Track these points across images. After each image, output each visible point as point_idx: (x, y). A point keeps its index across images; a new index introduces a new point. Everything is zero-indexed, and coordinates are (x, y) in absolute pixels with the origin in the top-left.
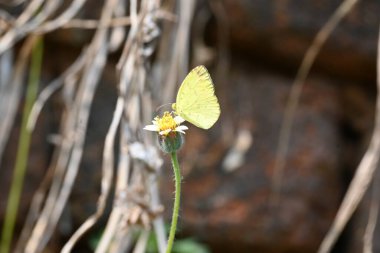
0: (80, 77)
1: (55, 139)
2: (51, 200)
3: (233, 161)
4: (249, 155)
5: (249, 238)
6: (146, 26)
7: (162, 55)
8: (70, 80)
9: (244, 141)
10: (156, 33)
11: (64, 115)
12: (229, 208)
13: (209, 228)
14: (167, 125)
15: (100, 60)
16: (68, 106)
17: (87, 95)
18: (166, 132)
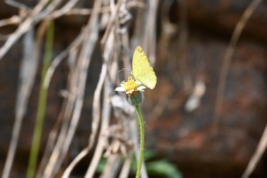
0: (80, 49)
1: (64, 93)
2: (62, 137)
3: (192, 104)
4: (204, 99)
5: (206, 158)
6: (122, 12)
7: (137, 31)
8: (73, 51)
9: (200, 89)
10: (128, 17)
11: (69, 76)
12: (190, 137)
13: (177, 152)
14: (131, 86)
15: (94, 36)
16: (72, 70)
17: (85, 62)
18: (131, 92)
